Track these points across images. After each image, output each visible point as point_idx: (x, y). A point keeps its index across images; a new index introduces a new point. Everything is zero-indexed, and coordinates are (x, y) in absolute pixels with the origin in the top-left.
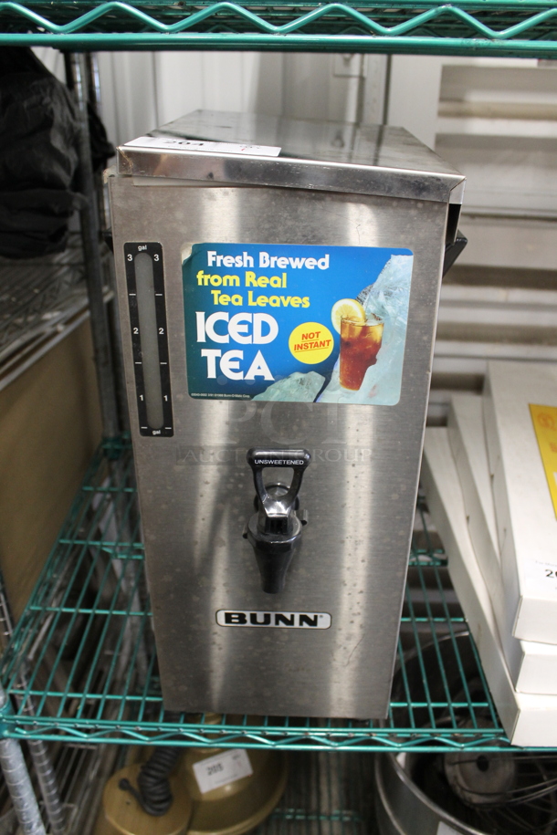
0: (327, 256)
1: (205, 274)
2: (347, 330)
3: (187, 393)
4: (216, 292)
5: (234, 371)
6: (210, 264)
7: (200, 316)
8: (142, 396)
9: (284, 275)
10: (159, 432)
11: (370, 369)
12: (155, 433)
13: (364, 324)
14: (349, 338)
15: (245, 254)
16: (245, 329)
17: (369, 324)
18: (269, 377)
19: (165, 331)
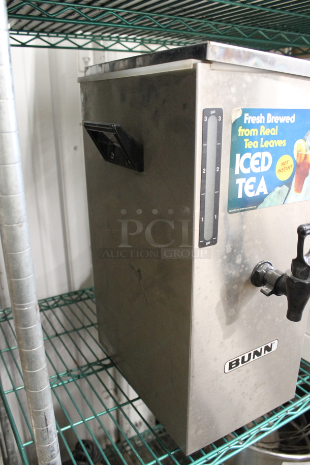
0: (294, 115)
1: (242, 128)
2: (299, 158)
3: (226, 211)
4: (246, 140)
5: (251, 191)
6: (245, 122)
7: (238, 156)
8: (203, 218)
9: (277, 127)
10: (209, 243)
11: (307, 179)
12: (207, 244)
13: (305, 153)
14: (300, 163)
15: (261, 114)
16: (257, 162)
17: (307, 153)
18: (266, 192)
19: (220, 170)
